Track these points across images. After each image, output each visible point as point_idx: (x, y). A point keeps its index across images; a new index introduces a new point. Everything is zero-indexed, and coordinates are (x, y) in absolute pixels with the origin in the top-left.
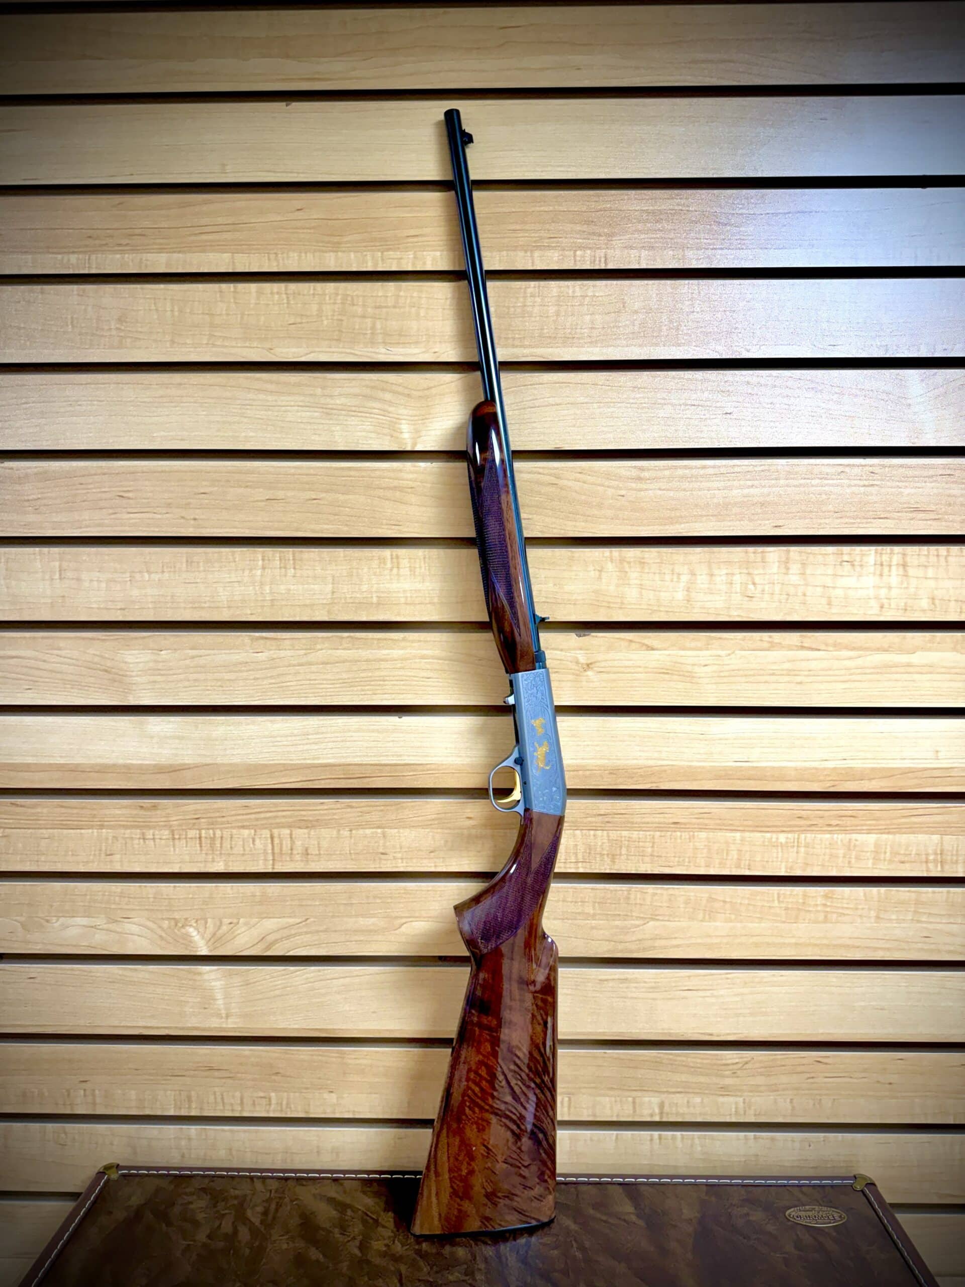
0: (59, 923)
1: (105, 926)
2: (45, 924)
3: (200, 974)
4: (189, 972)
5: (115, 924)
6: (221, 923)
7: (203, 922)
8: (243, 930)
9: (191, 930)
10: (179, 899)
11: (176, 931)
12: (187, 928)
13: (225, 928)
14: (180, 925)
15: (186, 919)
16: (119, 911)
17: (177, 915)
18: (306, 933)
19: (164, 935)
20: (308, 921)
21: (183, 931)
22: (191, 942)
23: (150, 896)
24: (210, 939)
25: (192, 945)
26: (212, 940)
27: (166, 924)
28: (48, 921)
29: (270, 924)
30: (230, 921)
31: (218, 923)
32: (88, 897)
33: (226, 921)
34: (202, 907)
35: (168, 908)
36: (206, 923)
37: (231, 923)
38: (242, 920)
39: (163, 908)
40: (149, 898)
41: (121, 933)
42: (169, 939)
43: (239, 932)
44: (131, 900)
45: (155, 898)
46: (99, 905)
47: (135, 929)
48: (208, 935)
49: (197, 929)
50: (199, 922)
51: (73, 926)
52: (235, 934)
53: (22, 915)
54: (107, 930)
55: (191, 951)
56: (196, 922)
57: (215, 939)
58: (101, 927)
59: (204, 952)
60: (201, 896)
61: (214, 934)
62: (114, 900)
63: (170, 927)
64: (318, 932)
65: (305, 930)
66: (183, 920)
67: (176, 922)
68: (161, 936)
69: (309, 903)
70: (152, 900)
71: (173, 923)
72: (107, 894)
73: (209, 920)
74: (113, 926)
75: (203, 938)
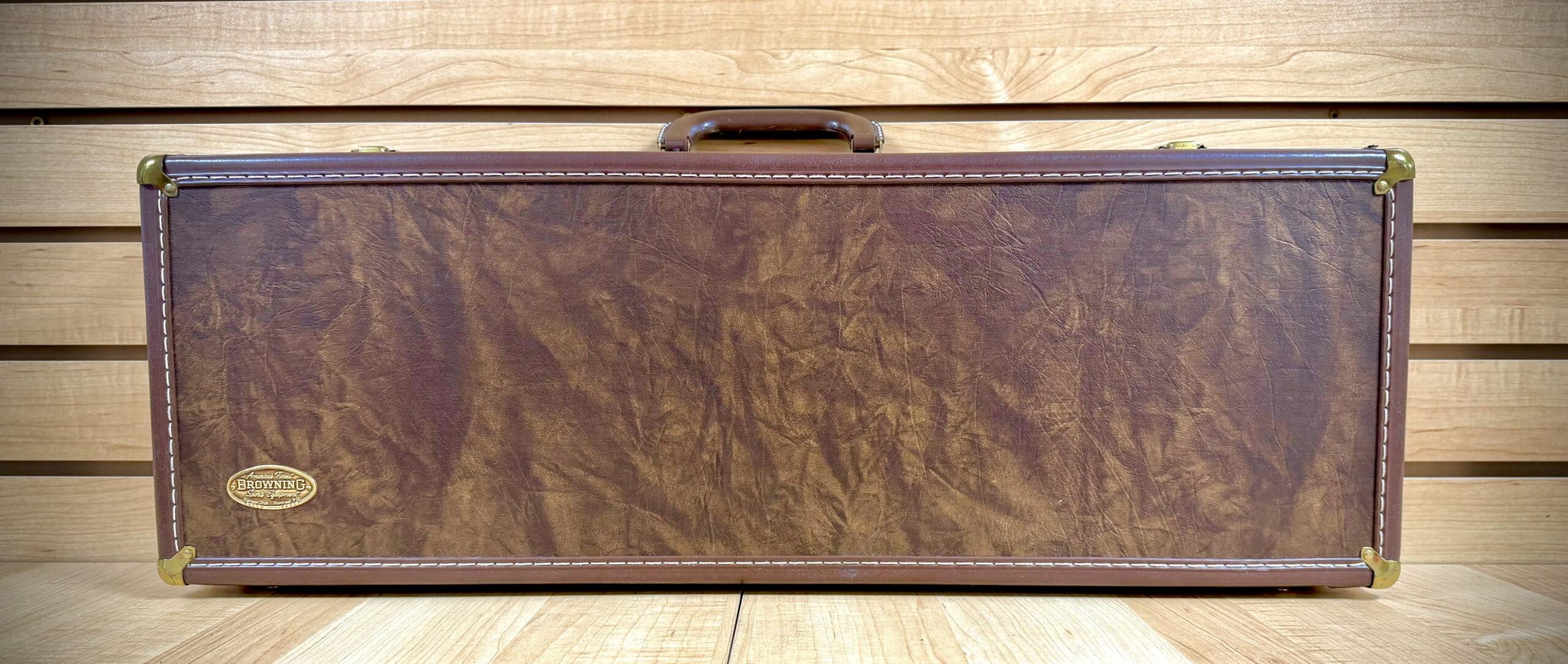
0: (791, 59)
1: (860, 63)
2: (771, 60)
3: (995, 132)
4: (980, 130)
5: (873, 59)
6: (1029, 53)
7: (1002, 52)
8: (1061, 63)
9: (986, 67)
10: (969, 18)
11: (962, 67)
12: (979, 62)
13: (1034, 62)
14: (969, 58)
15: (978, 49)
16: (879, 38)
17: (963, 43)
18: (1152, 68)
19: (943, 72)
20: (1155, 51)
21: (973, 67)
22: (983, 84)
23: (927, 15)
24: (1012, 79)
25: (985, 88)
26: (1014, 83)
27: (947, 57)
28: (774, 56)
29: (1102, 55)
30: (1042, 50)
31: (1024, 53)
32: (836, 18)
33: (1035, 51)
34: (1002, 30)
35: (952, 33)
36: (1007, 54)
37: (1042, 54)
38: (1059, 50)
39: (944, 33)
40: (924, 18)
41: (882, 72)
42: (953, 81)
43: (1054, 67)
44: (899, 21)
45: (933, 17)
46: (851, 30)
47: (903, 65)
48: (1008, 74)
49: (992, 63)
50: (996, 53)
51: (811, 62)
52: (1050, 69)
53: (737, 48)
54: (863, 69)
55: (983, 97)
56: (993, 53)
57: (1020, 79)
58: (852, 64)
59: (1002, 98)
60: (1001, 13)
61: (1018, 72)
62: (874, 22)
63: (953, 62)
64: (1167, 66)
65: (1150, 63)
66: (973, 51)
67: (964, 53)
68: (940, 76)
69: (1158, 23)
70: (928, 21)
71: (958, 56)
72: (863, 12)
73: (1012, 50)
74: (868, 63)
75: (1002, 77)
